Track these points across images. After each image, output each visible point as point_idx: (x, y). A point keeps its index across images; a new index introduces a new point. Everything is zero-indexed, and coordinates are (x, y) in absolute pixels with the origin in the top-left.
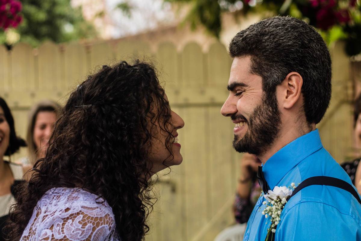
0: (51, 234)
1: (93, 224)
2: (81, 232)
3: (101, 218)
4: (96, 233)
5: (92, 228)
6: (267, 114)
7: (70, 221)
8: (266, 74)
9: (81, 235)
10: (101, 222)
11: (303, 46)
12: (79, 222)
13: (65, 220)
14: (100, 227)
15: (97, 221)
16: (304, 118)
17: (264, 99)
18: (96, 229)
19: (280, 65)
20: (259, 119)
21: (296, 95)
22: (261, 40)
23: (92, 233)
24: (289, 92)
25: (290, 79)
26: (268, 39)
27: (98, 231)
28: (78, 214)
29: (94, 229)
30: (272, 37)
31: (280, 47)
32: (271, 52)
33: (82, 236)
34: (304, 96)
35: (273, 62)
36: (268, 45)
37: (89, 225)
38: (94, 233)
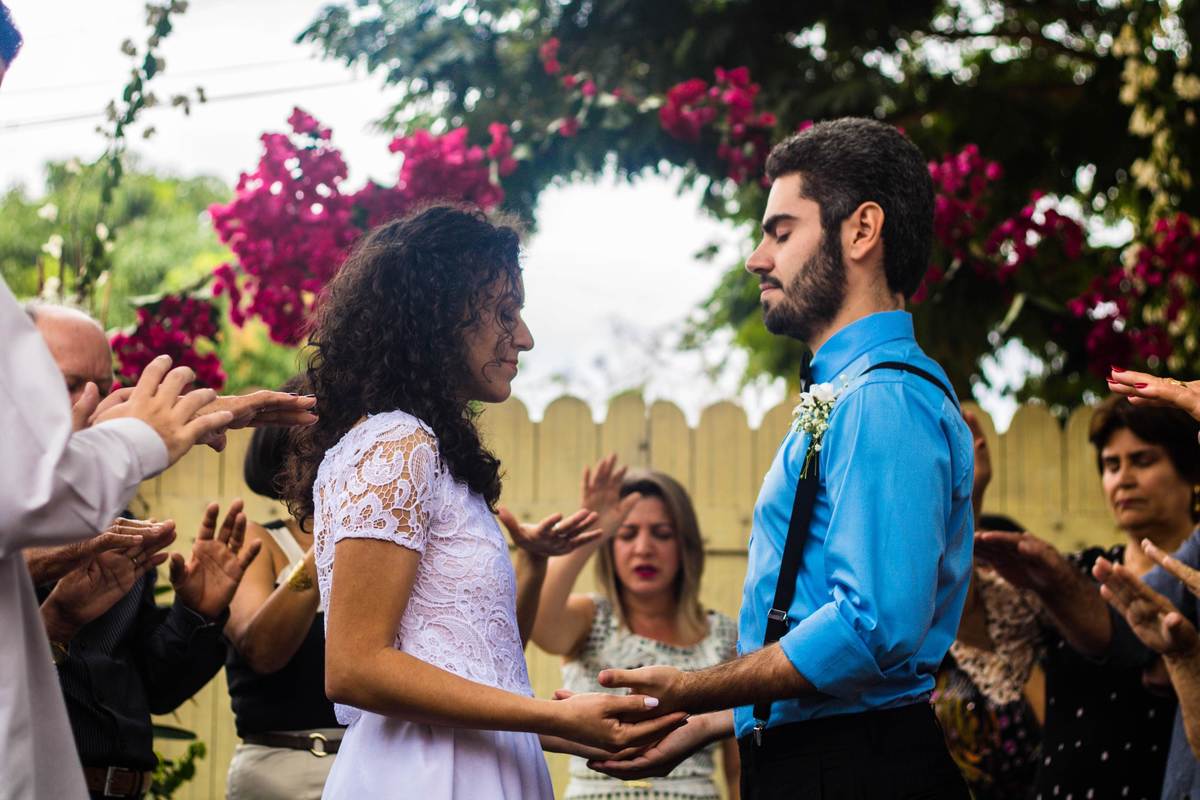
0: (347, 493)
1: (402, 449)
2: (388, 468)
3: (410, 437)
4: (413, 460)
5: (402, 455)
6: (824, 269)
7: (367, 463)
8: (825, 199)
9: (390, 472)
10: (412, 442)
11: (886, 156)
12: (381, 456)
13: (359, 465)
14: (415, 449)
15: (406, 444)
16: (883, 281)
17: (823, 244)
18: (409, 454)
19: (847, 186)
20: (811, 278)
21: (871, 239)
22: (818, 148)
23: (406, 463)
24: (860, 235)
25: (863, 215)
26: (829, 145)
27: (414, 456)
28: (375, 447)
29: (406, 455)
30: (836, 142)
31: (849, 158)
32: (835, 164)
33: (393, 473)
34: (885, 243)
35: (838, 180)
36: (829, 154)
37: (397, 454)
38: (410, 460)
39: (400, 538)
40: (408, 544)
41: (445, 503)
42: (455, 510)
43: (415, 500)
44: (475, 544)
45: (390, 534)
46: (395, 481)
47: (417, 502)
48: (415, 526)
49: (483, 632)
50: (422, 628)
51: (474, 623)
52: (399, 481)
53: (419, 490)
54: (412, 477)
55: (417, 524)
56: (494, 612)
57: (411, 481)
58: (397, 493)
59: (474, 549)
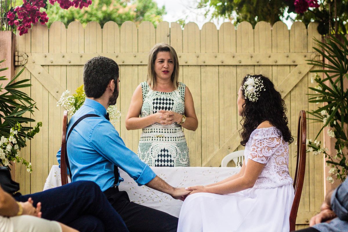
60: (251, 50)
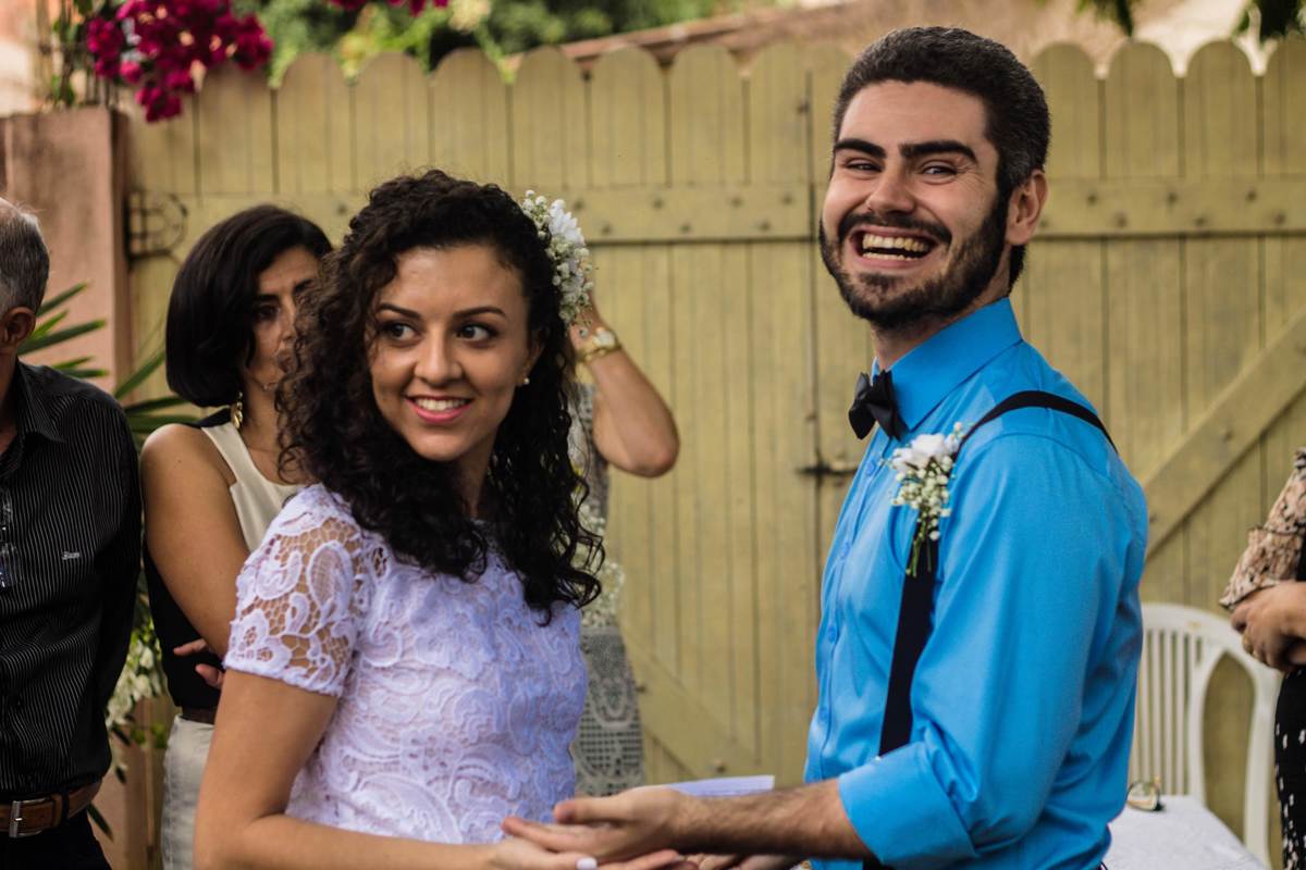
1: (301, 548)
2: (280, 576)
3: (314, 531)
4: (314, 566)
5: (300, 558)
9: (282, 583)
10: (316, 540)
12: (276, 556)
14: (317, 551)
15: (308, 541)
18: (309, 557)
23: (304, 570)
27: (316, 559)
28: (273, 542)
29: (305, 559)
33: (285, 583)
37: (294, 555)
38: (309, 568)
39: (293, 676)
40: (306, 683)
41: (380, 620)
42: (395, 628)
43: (316, 624)
44: (429, 676)
45: (276, 670)
46: (287, 595)
47: (319, 626)
48: (318, 658)
49: (443, 795)
50: (355, 788)
51: (429, 783)
52: (292, 596)
53: (324, 608)
54: (312, 591)
55: (320, 655)
56: (461, 768)
57: (309, 597)
58: (288, 613)
59: (427, 684)
60: (1167, 166)
